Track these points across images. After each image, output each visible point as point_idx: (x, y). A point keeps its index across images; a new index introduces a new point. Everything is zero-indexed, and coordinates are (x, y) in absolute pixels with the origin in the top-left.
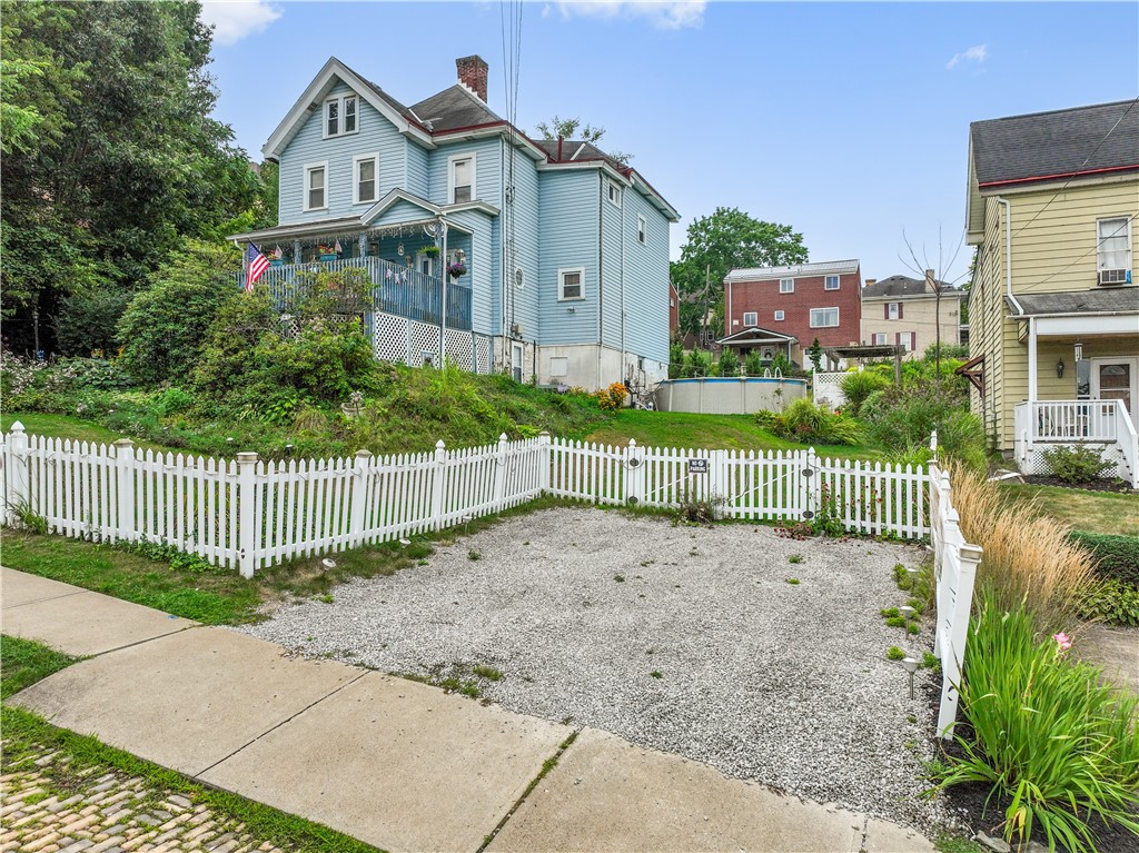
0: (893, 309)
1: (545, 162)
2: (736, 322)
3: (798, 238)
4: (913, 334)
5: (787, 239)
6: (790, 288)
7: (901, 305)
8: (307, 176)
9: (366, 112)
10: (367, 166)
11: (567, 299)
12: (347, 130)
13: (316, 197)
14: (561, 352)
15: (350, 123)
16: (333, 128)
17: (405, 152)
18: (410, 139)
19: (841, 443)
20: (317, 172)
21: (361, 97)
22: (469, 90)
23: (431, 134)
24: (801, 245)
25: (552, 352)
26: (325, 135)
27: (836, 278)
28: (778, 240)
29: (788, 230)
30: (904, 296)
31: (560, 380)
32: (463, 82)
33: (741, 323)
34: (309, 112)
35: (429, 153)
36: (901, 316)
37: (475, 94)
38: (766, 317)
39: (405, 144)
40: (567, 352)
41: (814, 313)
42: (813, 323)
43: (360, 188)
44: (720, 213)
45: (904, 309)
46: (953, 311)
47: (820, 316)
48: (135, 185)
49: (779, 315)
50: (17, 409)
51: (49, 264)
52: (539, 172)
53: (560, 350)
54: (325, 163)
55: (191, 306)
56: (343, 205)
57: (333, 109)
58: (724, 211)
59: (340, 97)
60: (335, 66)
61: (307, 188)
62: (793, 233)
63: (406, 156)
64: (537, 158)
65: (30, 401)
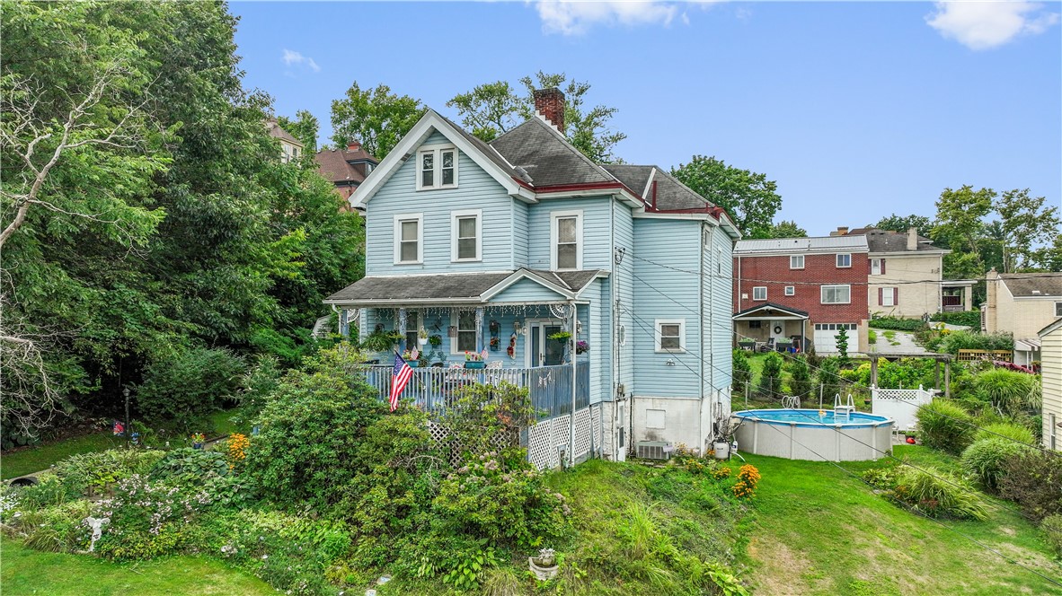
0: (875, 265)
1: (643, 210)
2: (745, 296)
3: (771, 187)
4: (896, 290)
5: (761, 186)
6: (800, 265)
7: (883, 261)
8: (398, 228)
9: (467, 167)
10: (467, 223)
11: (664, 350)
12: (444, 183)
13: (409, 249)
14: (658, 404)
15: (448, 177)
16: (428, 179)
17: (512, 212)
18: (516, 199)
19: (969, 518)
20: (409, 224)
21: (460, 151)
22: (548, 123)
23: (535, 189)
24: (775, 193)
25: (649, 404)
26: (419, 185)
27: (847, 256)
28: (752, 187)
29: (762, 178)
30: (887, 253)
31: (658, 433)
32: (541, 114)
33: (750, 297)
34: (402, 162)
35: (529, 206)
36: (883, 272)
37: (555, 128)
38: (775, 291)
39: (512, 203)
40: (665, 405)
41: (824, 289)
42: (824, 300)
43: (459, 245)
44: (697, 161)
45: (887, 265)
46: (935, 268)
47: (831, 293)
48: (212, 232)
49: (790, 290)
50: (159, 553)
51: (132, 329)
52: (634, 219)
53: (657, 401)
54: (419, 216)
55: (336, 426)
56: (439, 261)
57: (429, 159)
58: (701, 160)
59: (437, 149)
60: (432, 117)
61: (398, 240)
62: (766, 181)
63: (512, 216)
64: (633, 205)
65: (172, 543)
